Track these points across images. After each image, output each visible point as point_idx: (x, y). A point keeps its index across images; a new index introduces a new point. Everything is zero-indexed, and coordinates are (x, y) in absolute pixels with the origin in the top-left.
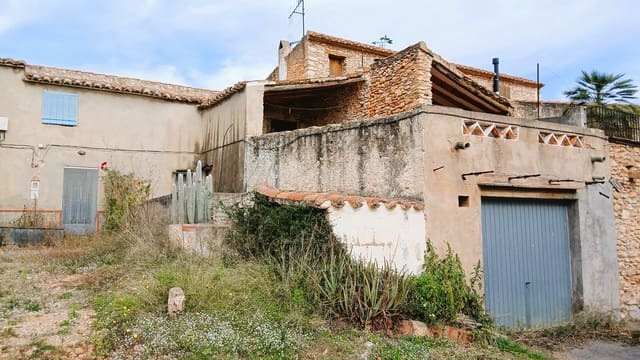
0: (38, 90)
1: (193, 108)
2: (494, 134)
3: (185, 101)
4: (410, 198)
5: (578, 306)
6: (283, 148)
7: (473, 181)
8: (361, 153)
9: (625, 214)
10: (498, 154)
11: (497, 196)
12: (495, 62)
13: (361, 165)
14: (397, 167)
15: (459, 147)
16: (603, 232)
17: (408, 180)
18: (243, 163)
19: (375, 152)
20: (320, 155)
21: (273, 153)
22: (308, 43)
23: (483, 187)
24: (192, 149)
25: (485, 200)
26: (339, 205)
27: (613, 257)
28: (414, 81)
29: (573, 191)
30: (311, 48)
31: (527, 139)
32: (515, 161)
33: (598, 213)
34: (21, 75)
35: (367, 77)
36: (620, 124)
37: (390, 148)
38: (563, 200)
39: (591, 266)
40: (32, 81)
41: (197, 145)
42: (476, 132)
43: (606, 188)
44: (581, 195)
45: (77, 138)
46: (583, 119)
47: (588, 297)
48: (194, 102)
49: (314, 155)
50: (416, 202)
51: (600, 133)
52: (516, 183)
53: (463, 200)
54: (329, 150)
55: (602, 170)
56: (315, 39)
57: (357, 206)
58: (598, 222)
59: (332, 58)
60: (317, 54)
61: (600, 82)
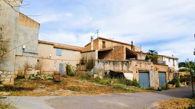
0: (56, 49)
1: (80, 52)
2: (140, 64)
3: (79, 51)
4: (131, 72)
5: (150, 86)
6: (106, 62)
7: (138, 70)
8: (122, 65)
9: (156, 74)
10: (140, 66)
11: (140, 72)
12: (132, 42)
13: (122, 67)
14: (128, 68)
15: (136, 65)
16: (153, 77)
17: (130, 69)
18: (95, 64)
19: (125, 65)
20: (114, 64)
21: (103, 63)
22: (99, 39)
23: (139, 70)
24: (79, 60)
25: (139, 72)
26: (125, 72)
27: (154, 80)
28: (123, 51)
29: (149, 71)
30: (99, 40)
31: (143, 64)
32: (142, 67)
33: (152, 74)
34: (53, 46)
35: (113, 48)
36: (155, 59)
37: (127, 65)
38: (148, 72)
39: (151, 81)
40: (55, 47)
41: (80, 59)
42: (138, 63)
43: (153, 71)
44: (150, 72)
45: (61, 58)
46: (150, 61)
47: (151, 85)
48: (80, 51)
49: (113, 64)
50: (132, 72)
51: (152, 63)
52: (142, 70)
53: (137, 72)
54: (116, 64)
55: (153, 68)
56: (100, 38)
57: (126, 73)
58: (152, 75)
59: (103, 42)
60: (100, 41)
61: (152, 52)
